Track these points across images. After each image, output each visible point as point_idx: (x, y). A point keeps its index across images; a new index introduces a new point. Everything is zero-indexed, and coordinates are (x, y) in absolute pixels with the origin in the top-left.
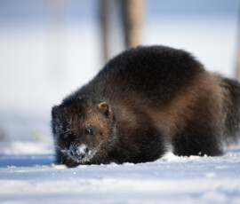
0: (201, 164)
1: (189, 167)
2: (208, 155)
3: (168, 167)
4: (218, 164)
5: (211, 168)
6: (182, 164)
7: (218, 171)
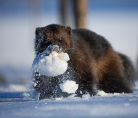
0: (120, 98)
1: (113, 99)
2: (125, 92)
3: (101, 99)
4: (131, 98)
5: (127, 100)
6: (110, 98)
7: (131, 102)
